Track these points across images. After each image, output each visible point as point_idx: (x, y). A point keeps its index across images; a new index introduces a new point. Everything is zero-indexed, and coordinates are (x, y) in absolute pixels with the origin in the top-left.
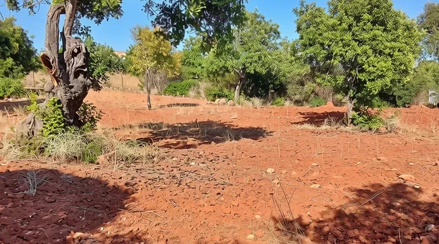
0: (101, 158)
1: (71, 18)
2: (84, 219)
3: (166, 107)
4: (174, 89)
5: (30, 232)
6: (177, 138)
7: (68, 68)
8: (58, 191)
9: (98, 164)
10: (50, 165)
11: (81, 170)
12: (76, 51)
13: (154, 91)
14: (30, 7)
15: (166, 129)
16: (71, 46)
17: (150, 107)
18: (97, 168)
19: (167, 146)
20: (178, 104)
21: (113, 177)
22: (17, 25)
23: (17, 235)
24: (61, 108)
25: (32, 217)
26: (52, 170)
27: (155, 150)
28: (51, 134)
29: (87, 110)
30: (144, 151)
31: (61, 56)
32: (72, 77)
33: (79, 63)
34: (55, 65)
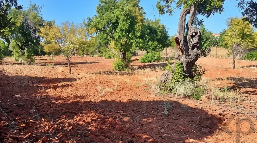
0: (203, 97)
1: (193, 15)
2: (194, 132)
3: (245, 67)
4: (252, 56)
5: (166, 135)
6: (253, 88)
7: (188, 45)
8: (180, 114)
9: (201, 100)
10: (175, 99)
11: (192, 103)
12: (194, 34)
13: (238, 57)
14: (170, 12)
15: (245, 81)
16: (191, 32)
17: (234, 67)
18: (201, 103)
19: (247, 92)
20: (254, 66)
21: (211, 109)
22: (161, 23)
23: (159, 135)
24: (183, 67)
25: (166, 127)
26: (176, 102)
27: (239, 94)
28: (176, 81)
29: (197, 69)
30: (231, 94)
31: (185, 38)
32: (190, 49)
33: (195, 41)
34: (182, 43)
